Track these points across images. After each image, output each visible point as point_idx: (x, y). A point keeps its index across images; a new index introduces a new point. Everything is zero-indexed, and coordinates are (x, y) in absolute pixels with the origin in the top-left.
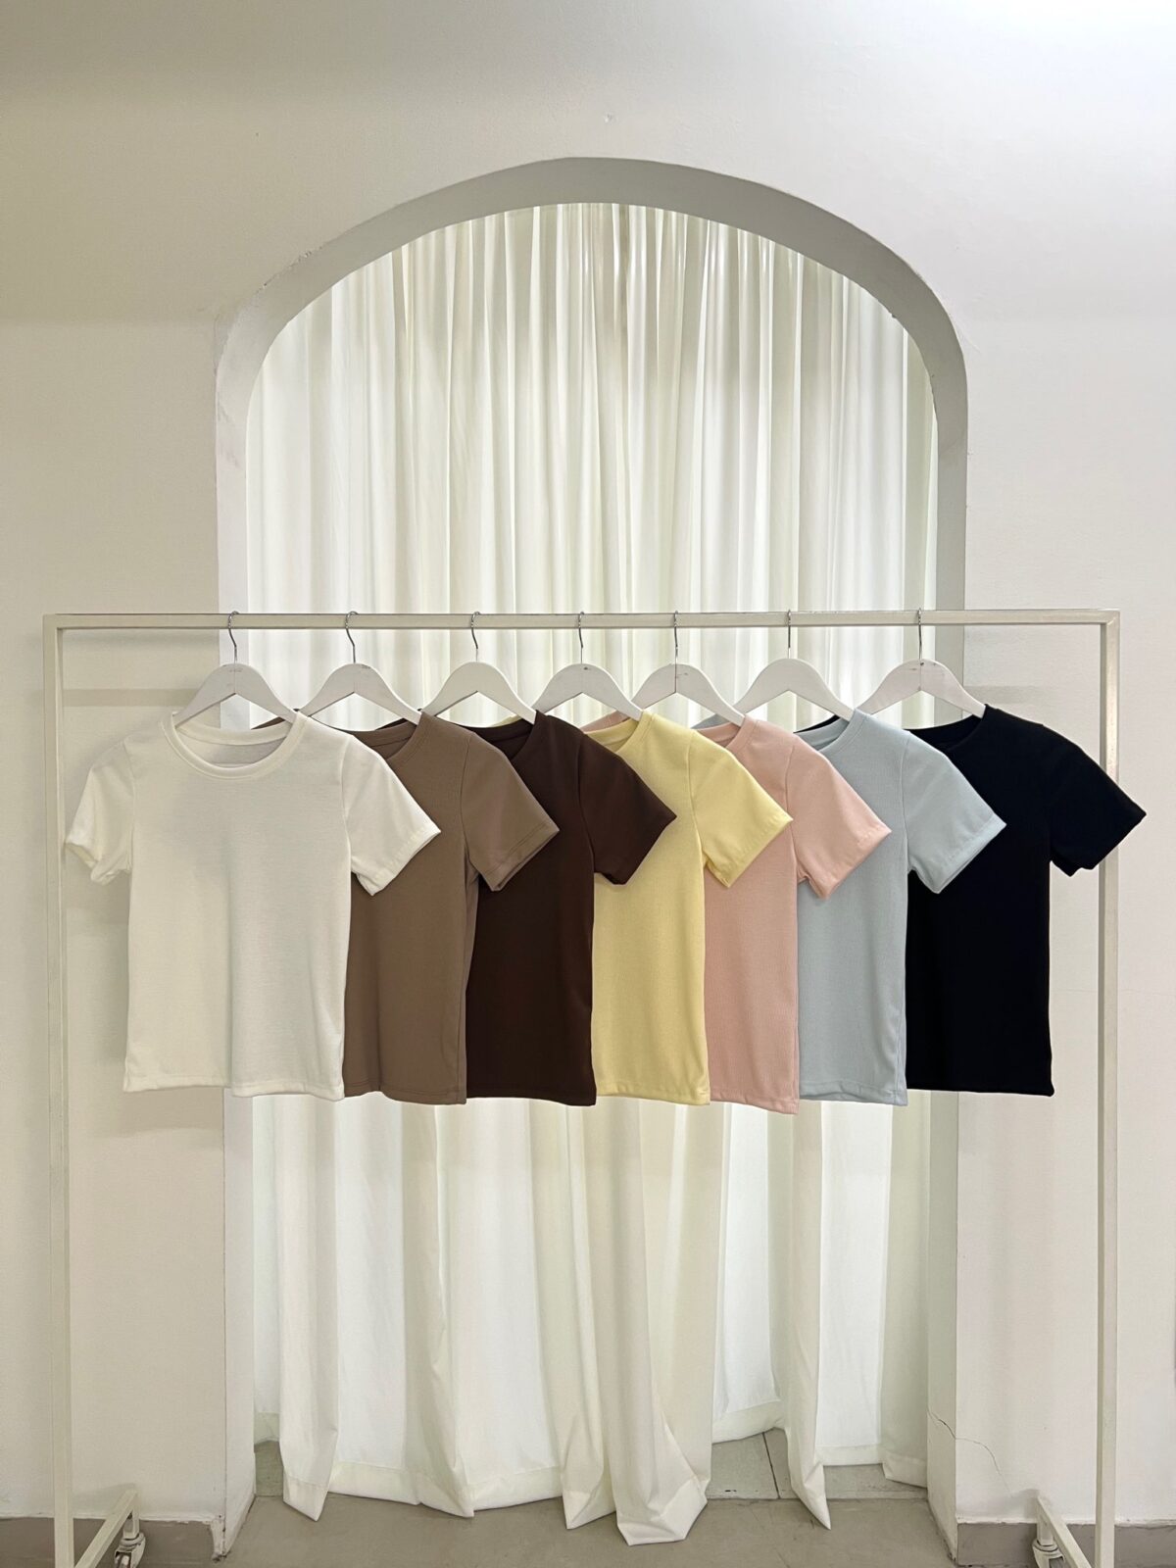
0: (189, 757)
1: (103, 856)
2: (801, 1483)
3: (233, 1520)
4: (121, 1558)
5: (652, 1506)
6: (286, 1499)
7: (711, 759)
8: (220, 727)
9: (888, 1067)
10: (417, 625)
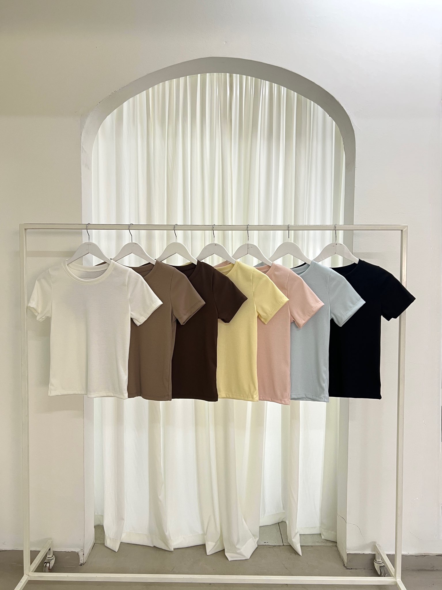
0: (71, 275)
1: (41, 311)
2: (291, 539)
3: (87, 551)
4: (46, 564)
5: (237, 547)
6: (105, 545)
7: (260, 278)
8: (82, 265)
9: (322, 388)
10: (155, 229)
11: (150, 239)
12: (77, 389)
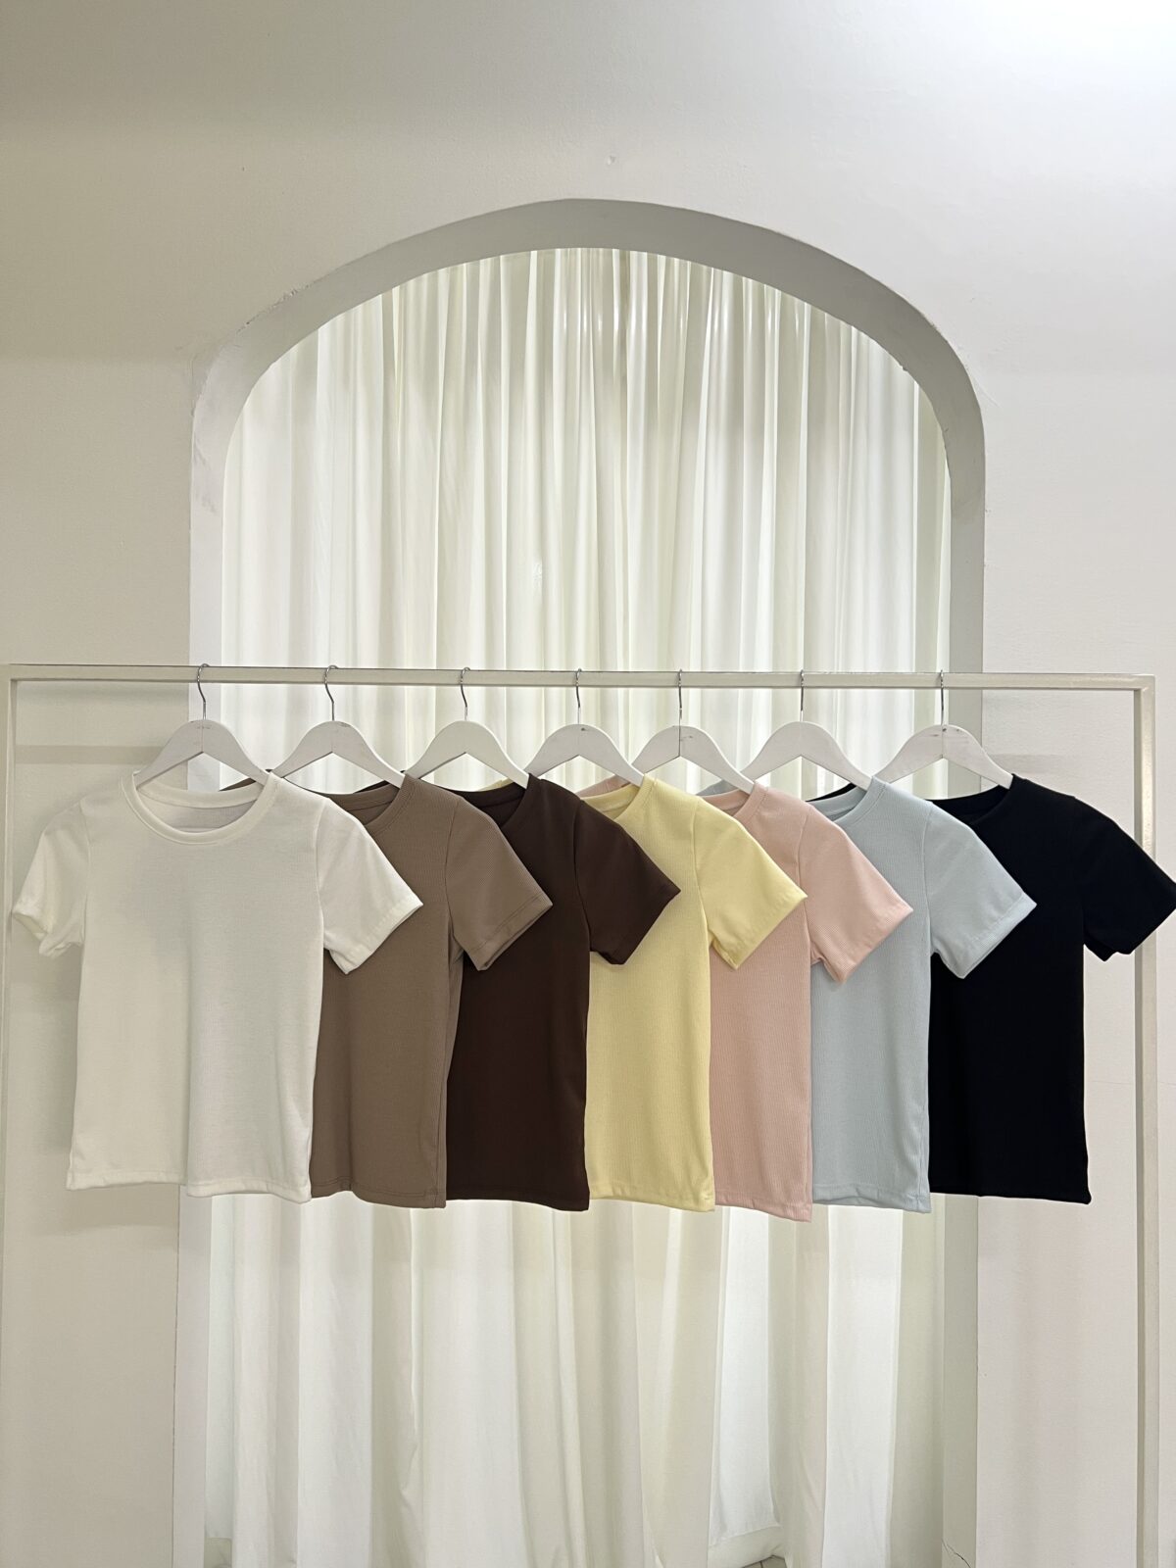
0: (149, 820)
1: (53, 927)
8: (186, 788)
9: (910, 1170)
11: (388, 711)
12: (156, 1168)
